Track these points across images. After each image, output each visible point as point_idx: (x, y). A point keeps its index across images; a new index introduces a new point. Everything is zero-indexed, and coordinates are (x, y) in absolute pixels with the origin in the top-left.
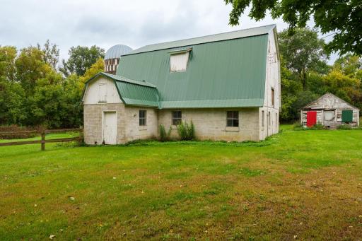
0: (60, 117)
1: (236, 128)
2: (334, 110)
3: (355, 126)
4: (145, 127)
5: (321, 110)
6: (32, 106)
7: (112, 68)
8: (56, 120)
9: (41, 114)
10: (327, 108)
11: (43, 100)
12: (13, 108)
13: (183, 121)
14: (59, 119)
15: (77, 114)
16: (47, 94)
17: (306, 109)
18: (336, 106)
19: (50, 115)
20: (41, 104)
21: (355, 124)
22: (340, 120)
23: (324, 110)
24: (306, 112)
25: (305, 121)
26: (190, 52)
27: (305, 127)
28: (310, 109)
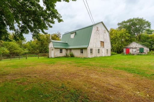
1: (82, 54)
2: (136, 48)
3: (145, 54)
4: (62, 53)
5: (131, 48)
10: (133, 47)
13: (72, 52)
17: (126, 48)
18: (137, 47)
21: (145, 53)
22: (139, 52)
23: (132, 48)
24: (126, 49)
25: (125, 52)
26: (76, 32)
27: (125, 54)
28: (127, 48)
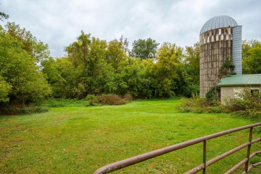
0: (138, 88)
6: (120, 80)
7: (215, 39)
8: (135, 91)
9: (126, 86)
11: (126, 76)
12: (109, 82)
14: (137, 90)
15: (149, 86)
16: (129, 71)
19: (132, 87)
20: (125, 79)
